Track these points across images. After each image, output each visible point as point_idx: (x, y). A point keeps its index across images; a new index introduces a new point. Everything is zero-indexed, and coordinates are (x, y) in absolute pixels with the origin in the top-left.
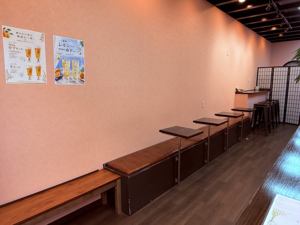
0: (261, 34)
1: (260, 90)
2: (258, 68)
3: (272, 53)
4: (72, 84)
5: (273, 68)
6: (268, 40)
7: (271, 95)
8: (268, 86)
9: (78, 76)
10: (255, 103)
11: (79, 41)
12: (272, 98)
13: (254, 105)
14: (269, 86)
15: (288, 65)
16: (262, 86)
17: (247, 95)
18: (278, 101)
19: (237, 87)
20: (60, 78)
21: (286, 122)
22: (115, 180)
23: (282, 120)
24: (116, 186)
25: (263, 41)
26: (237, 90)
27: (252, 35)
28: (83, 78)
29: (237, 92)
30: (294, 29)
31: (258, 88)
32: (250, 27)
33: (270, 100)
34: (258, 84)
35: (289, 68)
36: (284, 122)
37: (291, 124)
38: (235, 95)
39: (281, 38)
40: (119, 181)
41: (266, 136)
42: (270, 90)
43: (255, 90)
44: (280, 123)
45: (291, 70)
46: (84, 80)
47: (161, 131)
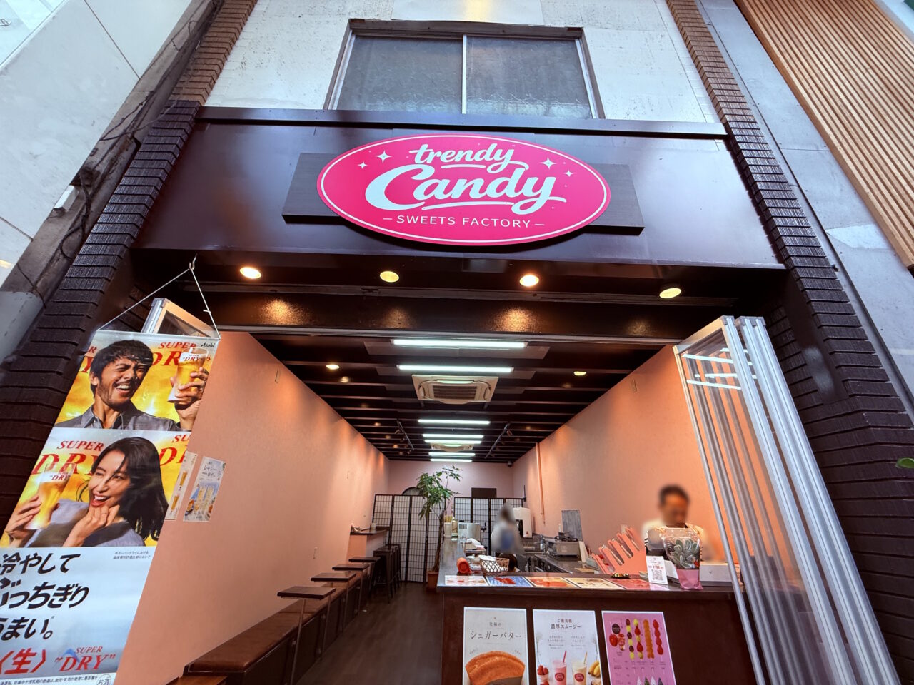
0: (381, 450)
1: (378, 528)
2: (376, 495)
3: (390, 472)
4: (197, 520)
5: (393, 496)
6: (387, 456)
7: (390, 537)
8: (387, 523)
9: (207, 510)
10: (375, 549)
11: (222, 463)
12: (392, 542)
13: (374, 552)
14: (389, 523)
15: (408, 493)
16: (380, 523)
17: (366, 537)
18: (399, 545)
19: (352, 524)
20: (190, 512)
21: (408, 579)
23: (403, 579)
25: (382, 457)
26: (352, 528)
27: (373, 451)
28: (210, 512)
29: (353, 533)
30: (415, 450)
31: (374, 526)
32: (371, 441)
33: (389, 545)
34: (375, 520)
35: (411, 497)
36: (406, 581)
37: (415, 582)
38: (350, 538)
39: (401, 456)
41: (389, 603)
42: (389, 529)
43: (370, 529)
44: (401, 582)
45: (413, 500)
46: (210, 514)
47: (280, 594)
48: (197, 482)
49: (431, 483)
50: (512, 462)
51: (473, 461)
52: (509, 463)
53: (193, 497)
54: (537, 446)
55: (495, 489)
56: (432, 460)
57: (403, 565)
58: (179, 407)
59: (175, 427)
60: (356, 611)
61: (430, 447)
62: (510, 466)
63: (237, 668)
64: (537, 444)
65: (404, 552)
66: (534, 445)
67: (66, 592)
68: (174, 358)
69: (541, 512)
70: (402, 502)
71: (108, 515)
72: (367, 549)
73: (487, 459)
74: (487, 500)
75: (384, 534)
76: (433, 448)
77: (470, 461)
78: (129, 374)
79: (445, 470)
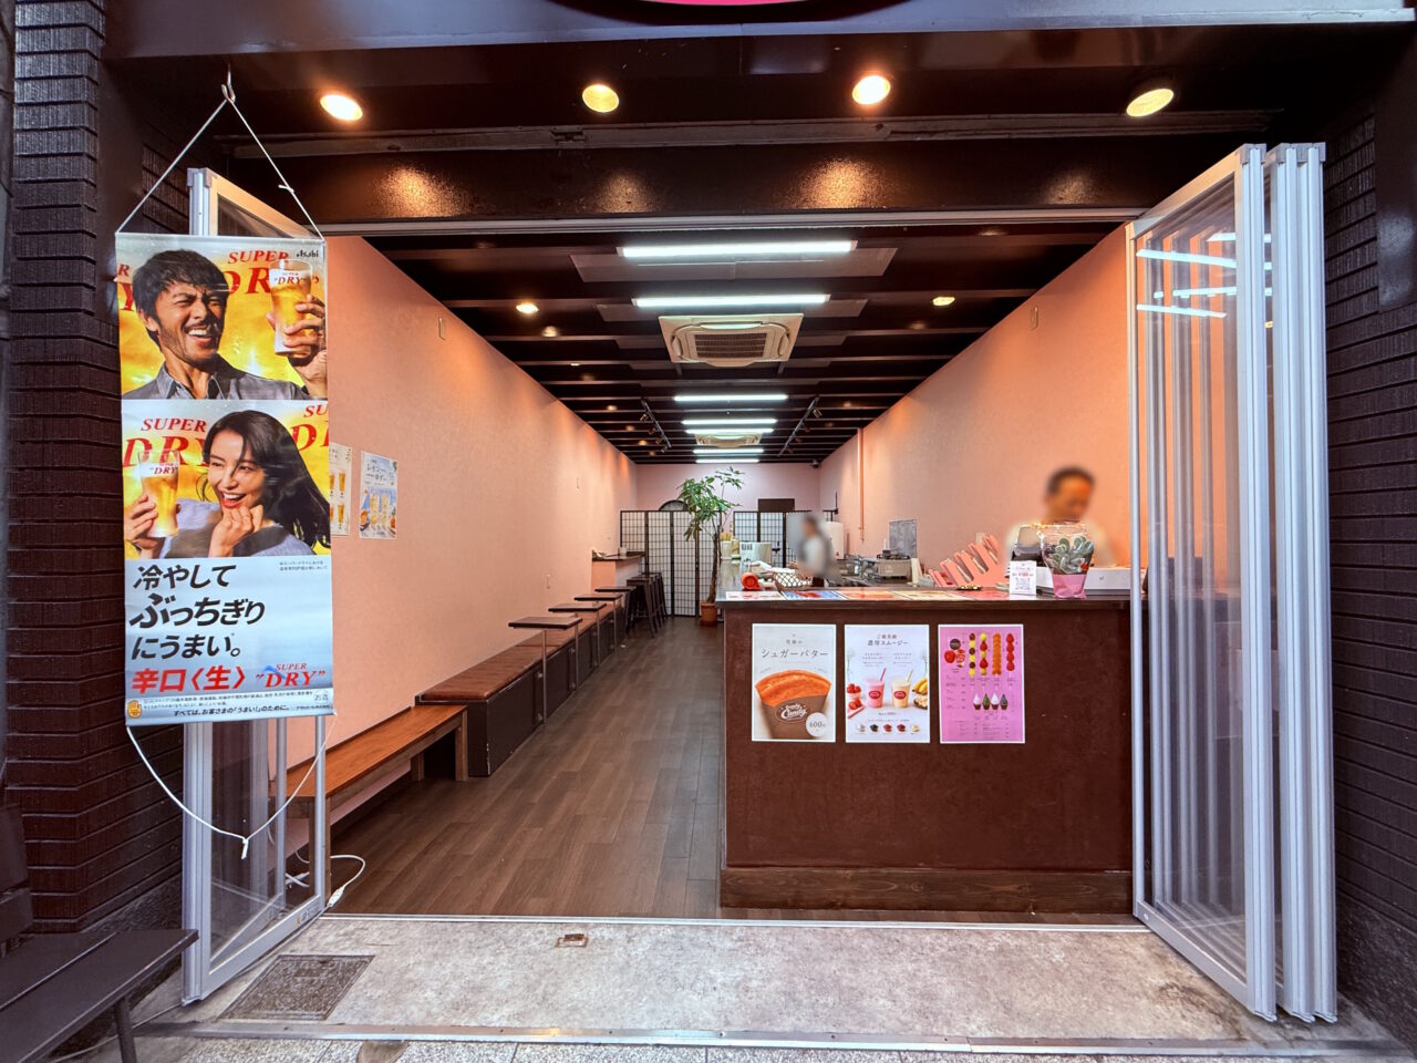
0: (621, 449)
1: (628, 554)
2: (622, 512)
3: (640, 485)
4: (379, 537)
5: (647, 513)
6: (632, 459)
7: (647, 564)
8: (641, 547)
9: (388, 524)
10: (629, 578)
11: (391, 461)
12: (650, 570)
13: (628, 581)
14: (643, 547)
15: (667, 508)
16: (631, 547)
17: (614, 563)
18: (660, 574)
19: (594, 548)
20: (366, 526)
21: (676, 612)
22: (460, 713)
23: (669, 612)
24: (460, 726)
25: (624, 459)
26: (594, 553)
27: (610, 449)
28: (393, 526)
29: (595, 559)
30: (673, 448)
31: (624, 551)
32: (606, 436)
33: (647, 573)
34: (623, 544)
35: (672, 513)
36: (673, 615)
37: (685, 616)
38: (593, 564)
39: (652, 458)
40: (465, 714)
41: (653, 637)
42: (645, 554)
43: (619, 555)
44: (667, 616)
45: (675, 517)
46: (395, 530)
47: (511, 625)
48: (363, 487)
49: (699, 493)
50: (820, 461)
51: (761, 462)
52: (815, 463)
53: (365, 506)
54: (859, 434)
55: (793, 500)
56: (698, 461)
57: (668, 597)
58: (296, 363)
59: (301, 393)
60: (612, 647)
61: (695, 442)
62: (816, 467)
63: (477, 698)
64: (859, 430)
65: (667, 582)
66: (855, 433)
67: (236, 607)
68: (259, 280)
69: (859, 525)
70: (659, 521)
71: (253, 518)
72: (619, 578)
73: (782, 457)
74: (781, 514)
75: (637, 561)
76: (699, 444)
77: (757, 461)
78: (199, 310)
79: (718, 475)
